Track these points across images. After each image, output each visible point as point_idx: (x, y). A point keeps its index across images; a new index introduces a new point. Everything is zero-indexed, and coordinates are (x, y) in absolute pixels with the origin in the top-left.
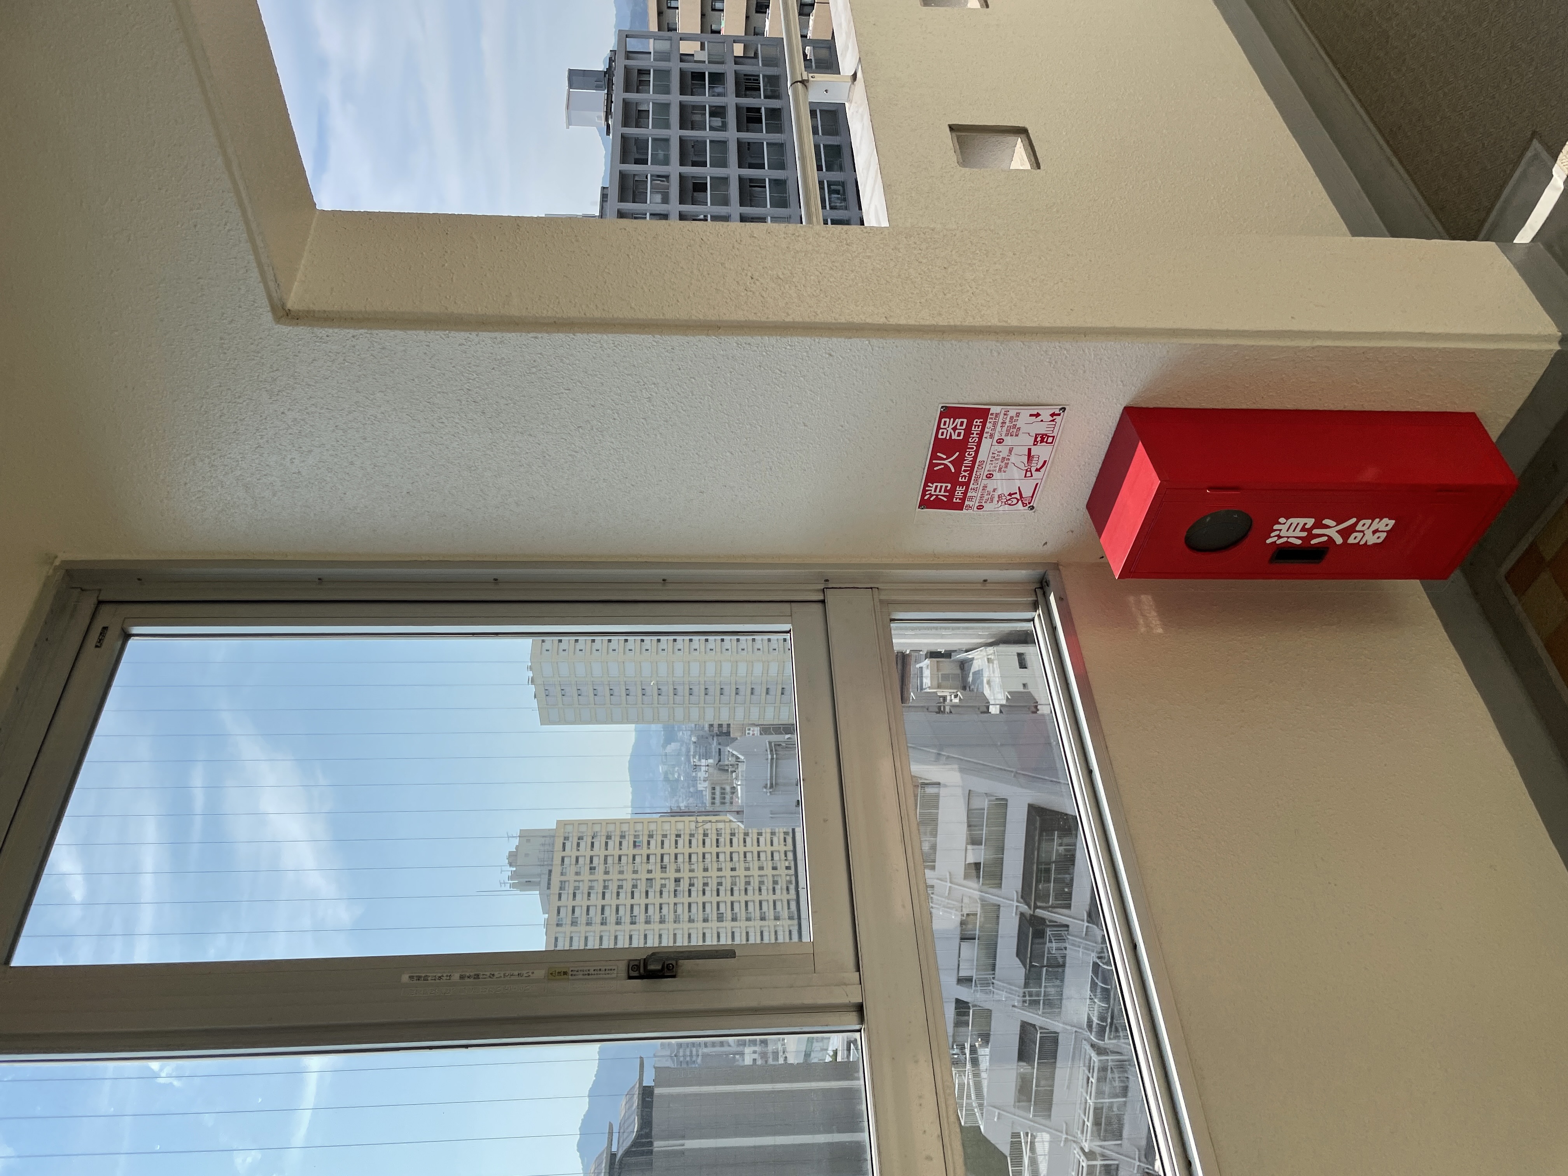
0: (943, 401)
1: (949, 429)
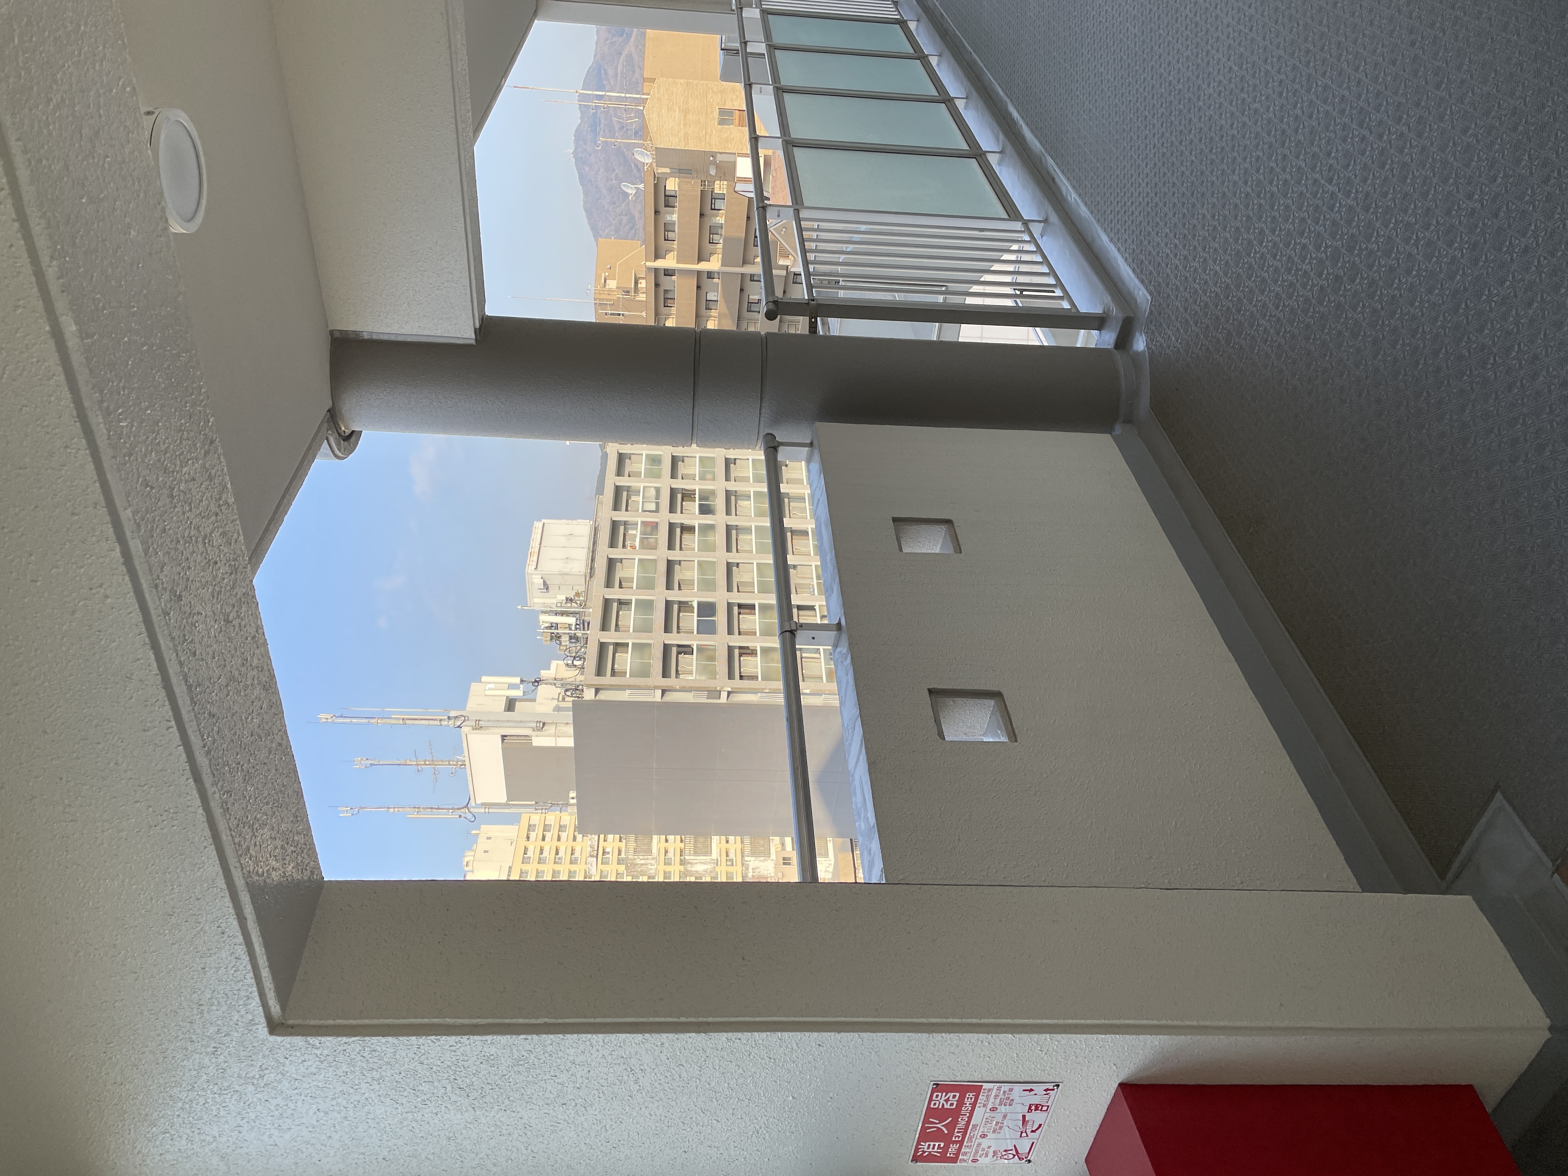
0: (935, 1079)
1: (941, 1101)
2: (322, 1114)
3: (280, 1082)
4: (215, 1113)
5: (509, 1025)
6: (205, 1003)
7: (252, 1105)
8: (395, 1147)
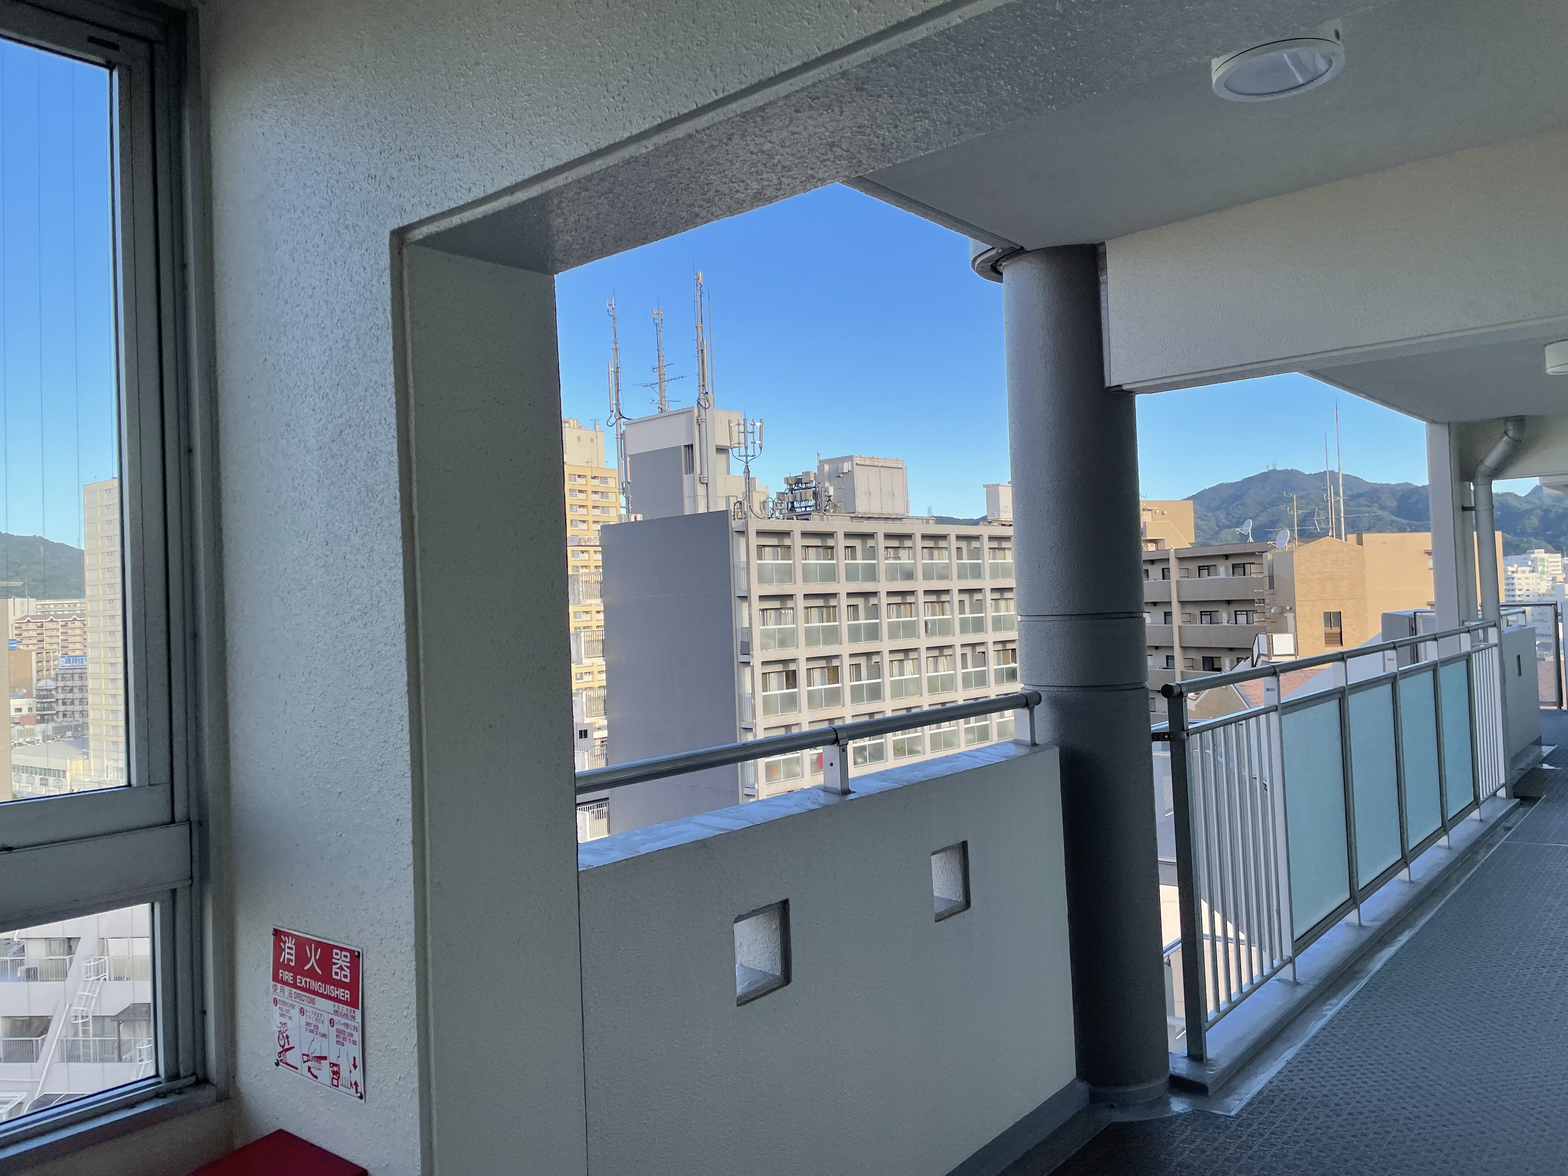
0: (365, 953)
1: (341, 961)
2: (310, 293)
3: (342, 246)
4: (308, 183)
5: (410, 479)
6: (421, 161)
7: (317, 219)
8: (277, 370)
